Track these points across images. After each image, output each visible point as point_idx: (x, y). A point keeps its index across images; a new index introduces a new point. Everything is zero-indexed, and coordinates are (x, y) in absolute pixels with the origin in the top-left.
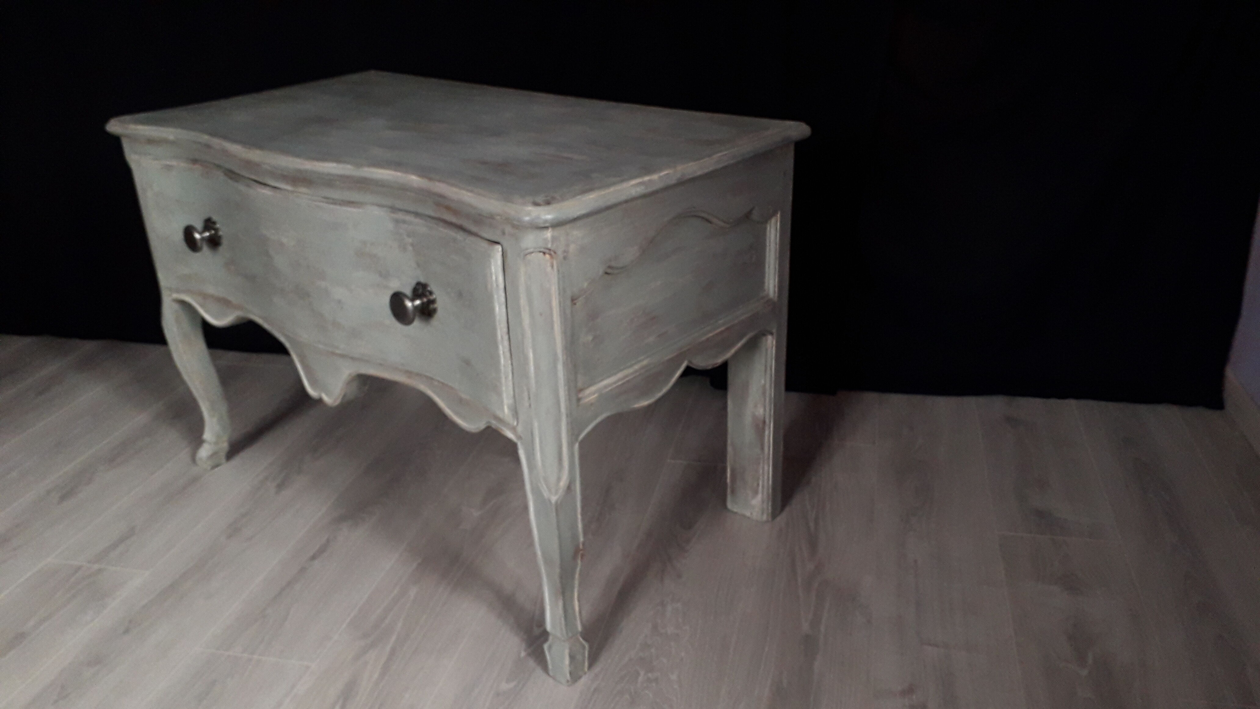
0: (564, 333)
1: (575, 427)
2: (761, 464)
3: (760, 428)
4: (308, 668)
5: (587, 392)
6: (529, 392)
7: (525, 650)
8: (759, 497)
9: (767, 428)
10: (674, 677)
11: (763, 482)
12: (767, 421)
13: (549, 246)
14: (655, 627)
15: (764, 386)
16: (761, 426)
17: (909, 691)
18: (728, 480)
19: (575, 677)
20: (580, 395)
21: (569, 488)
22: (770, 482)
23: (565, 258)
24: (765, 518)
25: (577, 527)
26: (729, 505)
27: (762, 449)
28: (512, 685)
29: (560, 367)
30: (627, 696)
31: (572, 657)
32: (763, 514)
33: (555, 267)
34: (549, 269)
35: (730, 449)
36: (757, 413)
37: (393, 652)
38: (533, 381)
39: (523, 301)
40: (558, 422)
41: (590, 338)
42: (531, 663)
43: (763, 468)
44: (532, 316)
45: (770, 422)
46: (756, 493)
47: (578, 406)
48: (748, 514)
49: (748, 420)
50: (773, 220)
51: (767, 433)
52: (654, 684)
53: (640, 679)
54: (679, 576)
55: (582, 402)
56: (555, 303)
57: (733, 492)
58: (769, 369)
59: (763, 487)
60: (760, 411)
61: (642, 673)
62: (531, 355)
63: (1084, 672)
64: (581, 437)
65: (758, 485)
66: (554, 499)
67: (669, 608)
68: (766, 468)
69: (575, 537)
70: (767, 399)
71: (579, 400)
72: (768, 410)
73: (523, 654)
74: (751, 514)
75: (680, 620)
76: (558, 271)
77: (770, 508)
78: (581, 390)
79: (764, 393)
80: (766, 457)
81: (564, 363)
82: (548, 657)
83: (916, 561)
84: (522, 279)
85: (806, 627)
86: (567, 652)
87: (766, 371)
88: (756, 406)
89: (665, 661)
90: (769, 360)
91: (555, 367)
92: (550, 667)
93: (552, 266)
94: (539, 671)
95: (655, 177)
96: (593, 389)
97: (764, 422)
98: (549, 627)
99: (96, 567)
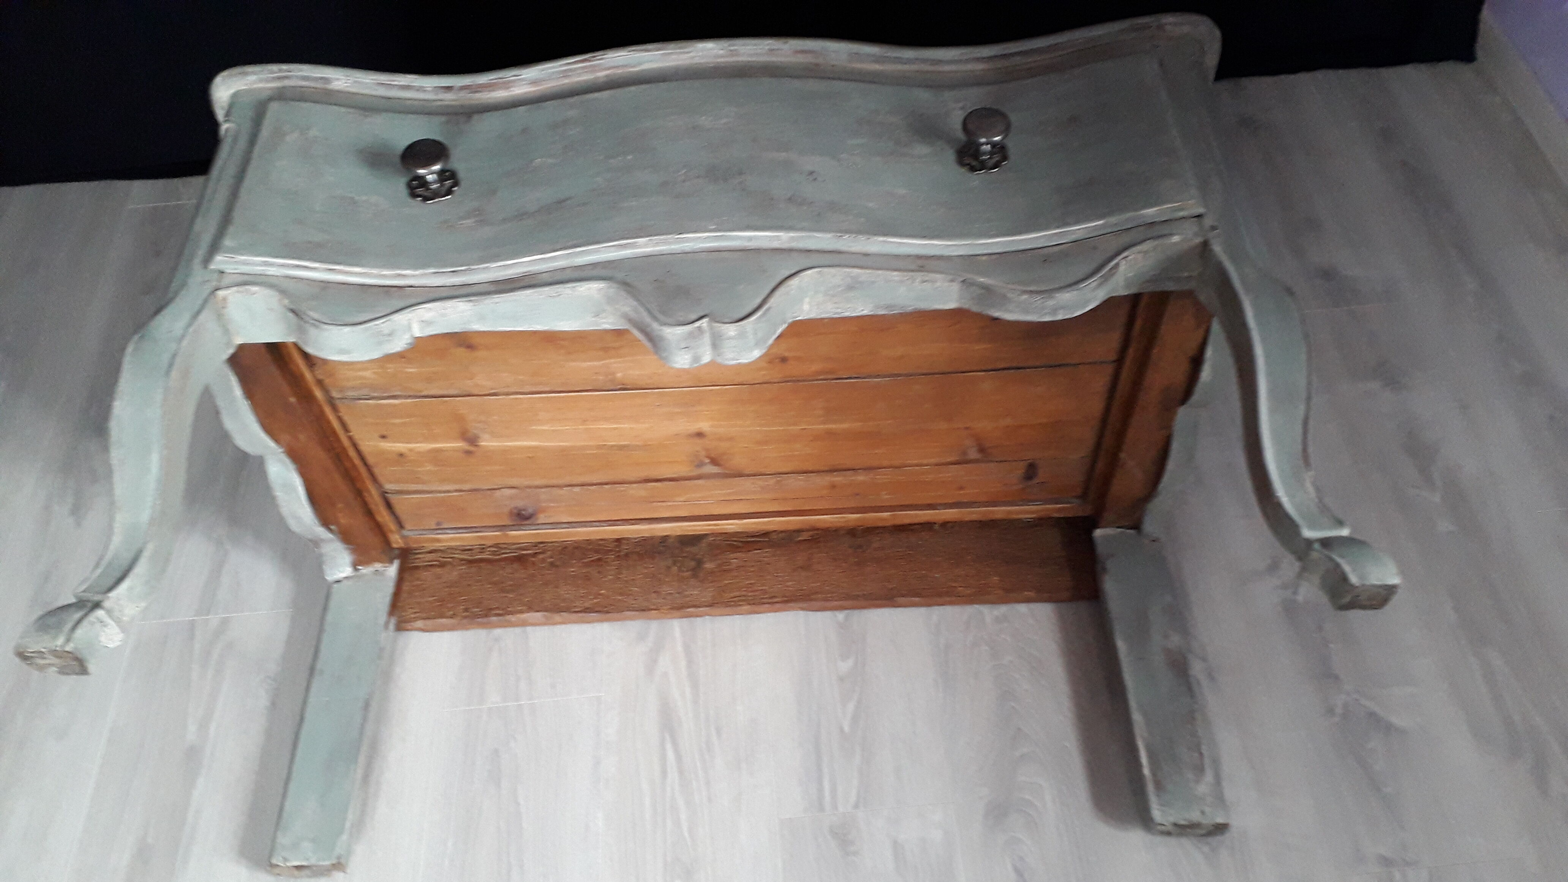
99: (214, 620)
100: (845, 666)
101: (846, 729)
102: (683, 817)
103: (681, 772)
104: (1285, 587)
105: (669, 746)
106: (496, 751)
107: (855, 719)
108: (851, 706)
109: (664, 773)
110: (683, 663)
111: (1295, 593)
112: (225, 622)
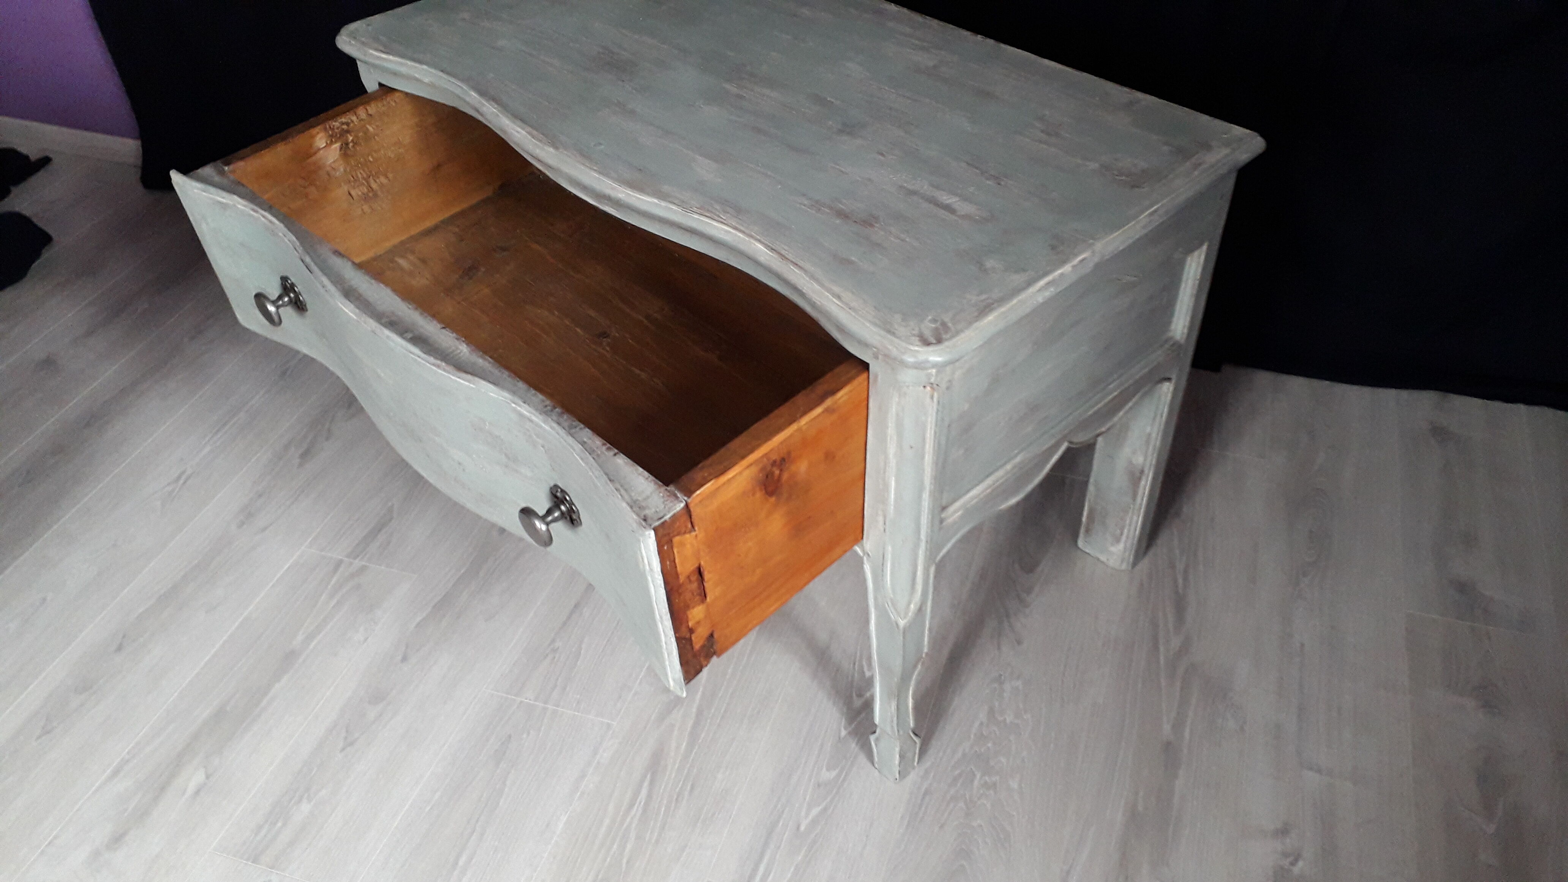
0: (936, 463)
1: (934, 546)
2: (1130, 514)
3: (1135, 478)
4: (609, 726)
5: (951, 509)
6: (885, 517)
7: (845, 729)
8: (1121, 546)
9: (1144, 478)
10: (1014, 785)
11: (1129, 531)
12: (1146, 472)
13: (932, 380)
14: (991, 712)
15: (1150, 435)
16: (1138, 474)
17: (1283, 832)
18: (1084, 519)
19: (903, 774)
20: (943, 516)
21: (920, 610)
22: (1138, 532)
23: (948, 388)
24: (1124, 567)
25: (924, 640)
26: (1080, 543)
27: (1134, 498)
28: (834, 773)
29: (926, 495)
30: (961, 804)
31: (902, 757)
32: (1122, 562)
33: (935, 400)
34: (928, 400)
35: (1091, 488)
36: (1134, 462)
37: (700, 713)
38: (891, 509)
39: (891, 431)
40: (917, 546)
41: (961, 452)
42: (853, 745)
43: (1131, 519)
44: (900, 446)
45: (1149, 472)
46: (1118, 540)
47: (940, 529)
48: (1103, 558)
49: (1121, 464)
50: (1196, 253)
51: (1143, 483)
52: (992, 792)
53: (976, 783)
54: (1019, 642)
55: (944, 524)
56: (930, 434)
57: (1087, 531)
58: (1159, 416)
59: (1127, 537)
60: (1139, 460)
61: (978, 776)
62: (893, 483)
63: (1491, 829)
64: (939, 558)
65: (1122, 534)
66: (902, 623)
67: (1007, 687)
68: (1135, 518)
69: (919, 649)
70: (1151, 448)
71: (942, 521)
72: (1149, 458)
73: (844, 733)
74: (1108, 560)
75: (1021, 706)
76: (939, 402)
77: (1132, 557)
78: (944, 508)
79: (1148, 442)
80: (1137, 507)
81: (930, 492)
82: (875, 750)
83: (1302, 645)
84: (894, 410)
85: (1167, 728)
86: (897, 749)
87: (1154, 419)
88: (1134, 452)
89: (1003, 760)
90: (1161, 407)
91: (920, 497)
92: (876, 759)
93: (932, 397)
94: (862, 759)
95: (1067, 268)
96: (958, 504)
97: (1142, 472)
98: (877, 720)
99: (358, 563)
100: (827, 775)
101: (802, 828)
102: (629, 846)
103: (645, 811)
104: (1285, 855)
105: (646, 784)
106: (510, 736)
107: (814, 822)
108: (815, 811)
109: (631, 806)
110: (690, 723)
111: (1293, 864)
112: (363, 569)
